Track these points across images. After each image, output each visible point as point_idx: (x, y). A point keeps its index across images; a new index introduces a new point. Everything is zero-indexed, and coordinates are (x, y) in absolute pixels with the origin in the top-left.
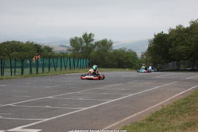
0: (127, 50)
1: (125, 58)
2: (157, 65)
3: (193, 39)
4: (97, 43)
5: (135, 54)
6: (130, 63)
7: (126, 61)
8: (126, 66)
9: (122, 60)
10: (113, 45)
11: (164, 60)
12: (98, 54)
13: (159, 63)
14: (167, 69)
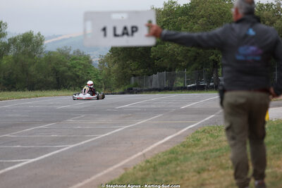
0: (71, 53)
1: (69, 68)
2: (130, 80)
3: (196, 27)
4: (13, 41)
5: (87, 58)
6: (78, 76)
7: (70, 73)
8: (71, 83)
9: (64, 72)
10: (45, 42)
11: (142, 71)
12: (16, 62)
13: (134, 76)
14: (150, 87)
